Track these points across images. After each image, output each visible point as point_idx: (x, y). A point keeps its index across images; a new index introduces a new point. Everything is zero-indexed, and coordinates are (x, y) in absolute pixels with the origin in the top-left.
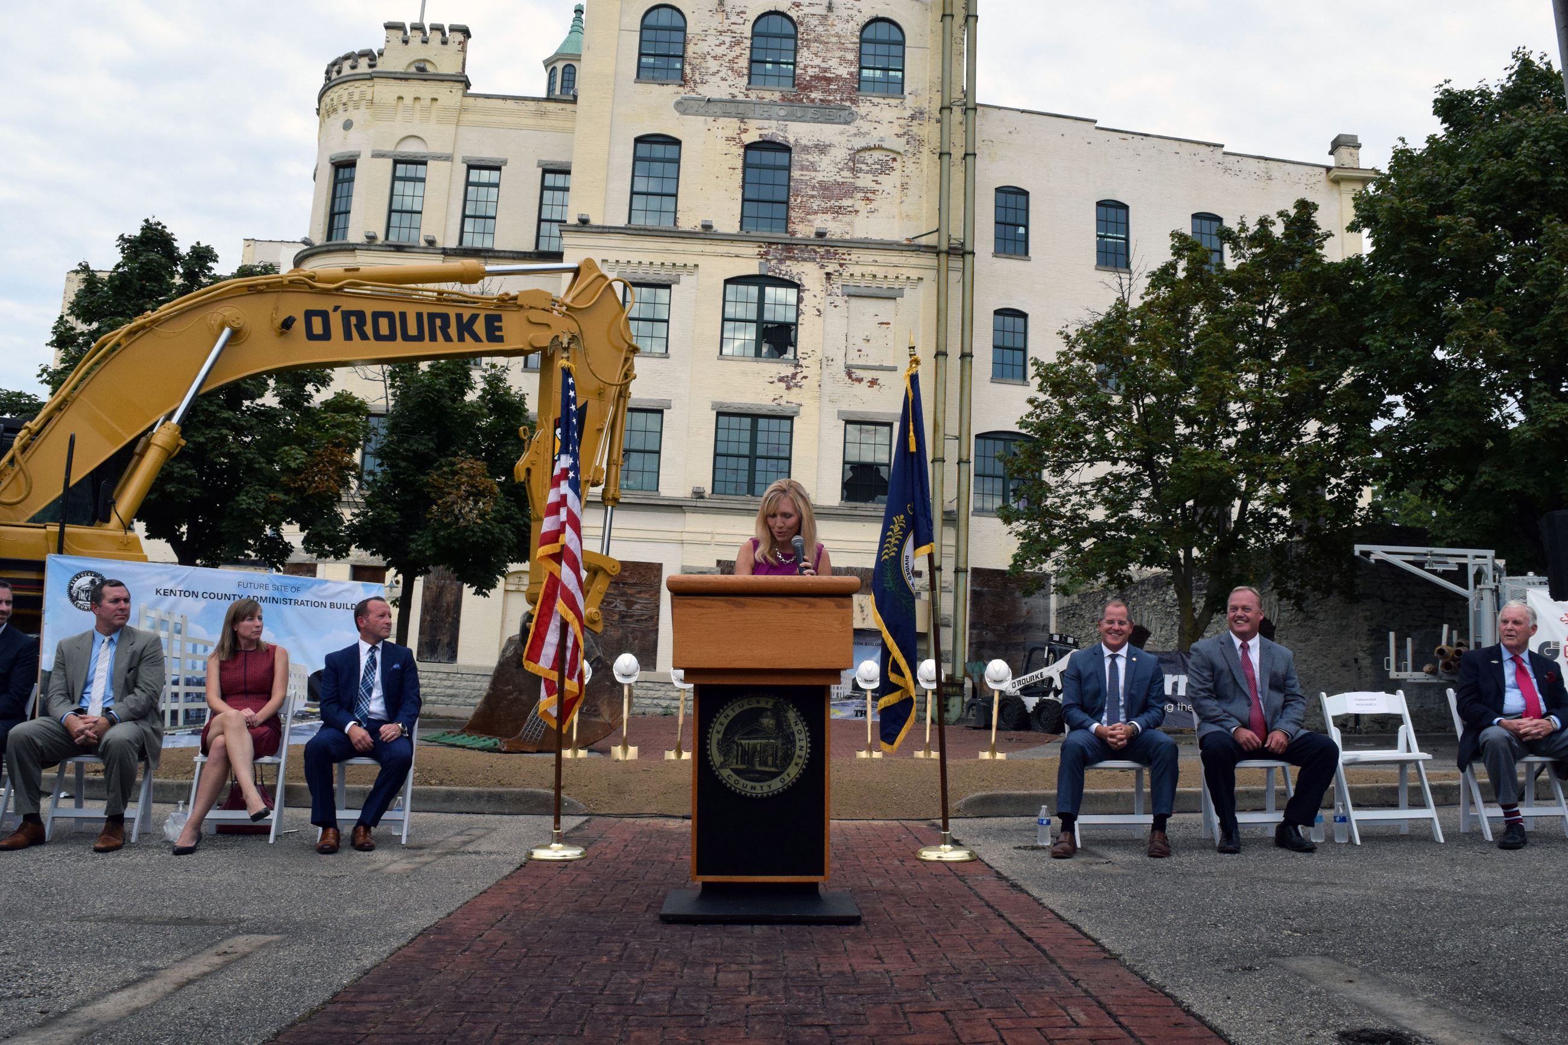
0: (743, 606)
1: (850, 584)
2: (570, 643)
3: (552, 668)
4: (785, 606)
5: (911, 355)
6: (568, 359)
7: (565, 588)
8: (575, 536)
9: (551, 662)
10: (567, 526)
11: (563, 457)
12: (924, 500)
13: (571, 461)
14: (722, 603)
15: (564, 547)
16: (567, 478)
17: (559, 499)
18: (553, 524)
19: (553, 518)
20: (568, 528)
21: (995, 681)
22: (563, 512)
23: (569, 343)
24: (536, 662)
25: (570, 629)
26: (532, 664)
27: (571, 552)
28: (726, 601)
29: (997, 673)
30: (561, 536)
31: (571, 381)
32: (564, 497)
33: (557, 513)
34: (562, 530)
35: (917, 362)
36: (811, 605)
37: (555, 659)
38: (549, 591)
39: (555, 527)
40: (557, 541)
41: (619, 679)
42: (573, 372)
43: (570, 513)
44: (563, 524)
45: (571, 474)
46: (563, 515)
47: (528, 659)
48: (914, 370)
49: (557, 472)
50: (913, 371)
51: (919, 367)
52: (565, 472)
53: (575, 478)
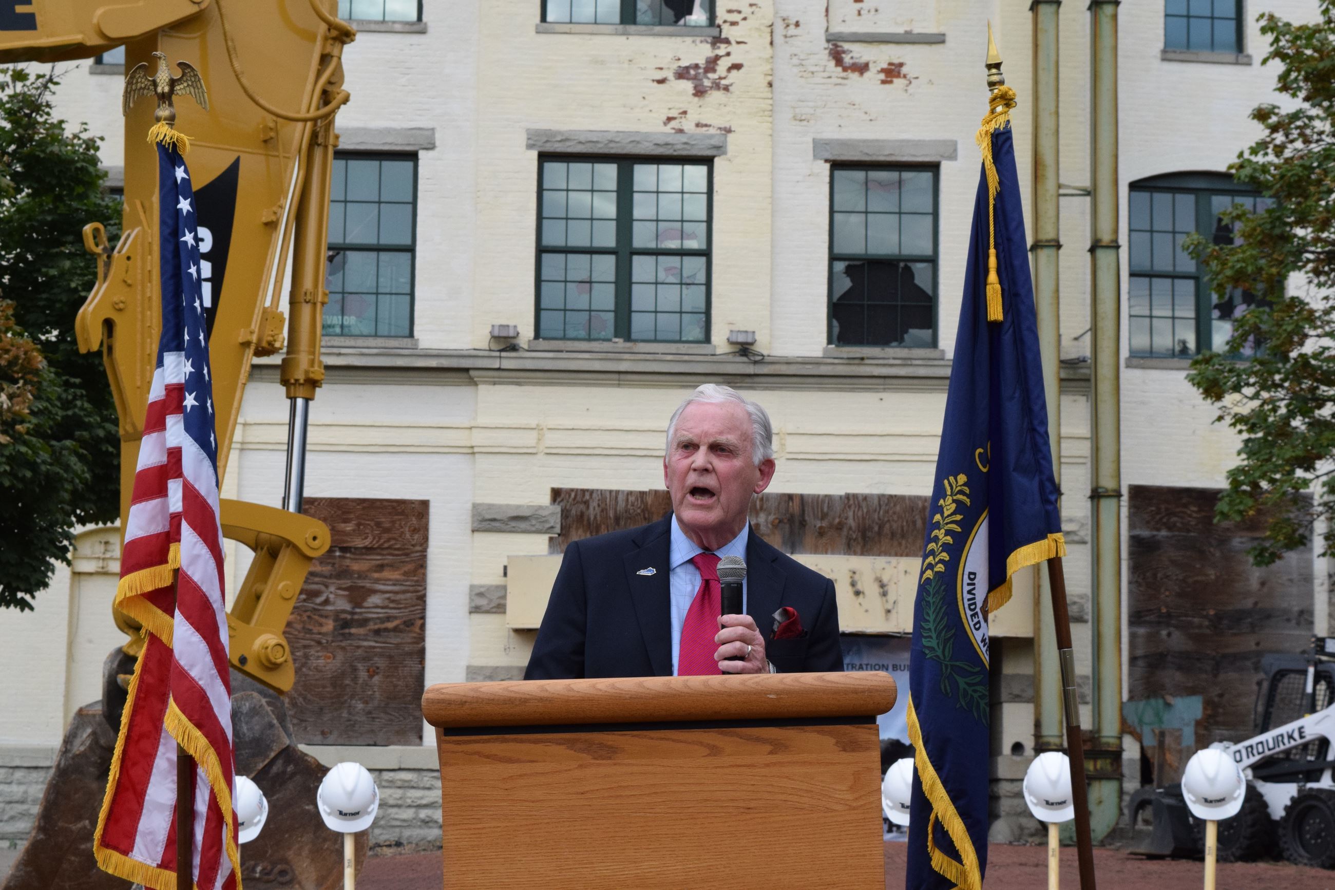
0: (611, 752)
1: (871, 691)
2: (201, 805)
3: (163, 865)
4: (715, 751)
5: (991, 84)
6: (171, 120)
7: (183, 675)
8: (203, 550)
9: (160, 849)
10: (185, 526)
11: (170, 359)
12: (1033, 430)
13: (188, 368)
14: (561, 750)
15: (177, 572)
16: (179, 408)
17: (164, 459)
18: (152, 519)
19: (153, 504)
20: (186, 531)
21: (1207, 801)
22: (175, 489)
23: (173, 83)
24: (126, 850)
25: (200, 771)
26: (116, 856)
27: (195, 589)
28: (571, 744)
29: (1212, 781)
30: (173, 547)
31: (180, 173)
32: (175, 455)
33: (162, 492)
34: (172, 536)
35: (1007, 101)
36: (778, 747)
37: (170, 842)
38: (149, 679)
39: (159, 527)
40: (163, 560)
41: (333, 823)
42: (187, 152)
43: (190, 494)
44: (175, 519)
45: (190, 401)
46: (175, 500)
47: (106, 843)
48: (1002, 120)
49: (156, 393)
50: (998, 123)
51: (1012, 111)
52: (175, 393)
53: (201, 408)
